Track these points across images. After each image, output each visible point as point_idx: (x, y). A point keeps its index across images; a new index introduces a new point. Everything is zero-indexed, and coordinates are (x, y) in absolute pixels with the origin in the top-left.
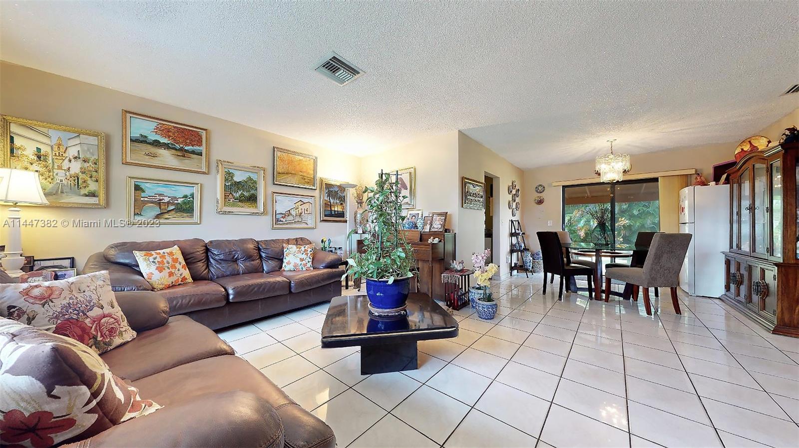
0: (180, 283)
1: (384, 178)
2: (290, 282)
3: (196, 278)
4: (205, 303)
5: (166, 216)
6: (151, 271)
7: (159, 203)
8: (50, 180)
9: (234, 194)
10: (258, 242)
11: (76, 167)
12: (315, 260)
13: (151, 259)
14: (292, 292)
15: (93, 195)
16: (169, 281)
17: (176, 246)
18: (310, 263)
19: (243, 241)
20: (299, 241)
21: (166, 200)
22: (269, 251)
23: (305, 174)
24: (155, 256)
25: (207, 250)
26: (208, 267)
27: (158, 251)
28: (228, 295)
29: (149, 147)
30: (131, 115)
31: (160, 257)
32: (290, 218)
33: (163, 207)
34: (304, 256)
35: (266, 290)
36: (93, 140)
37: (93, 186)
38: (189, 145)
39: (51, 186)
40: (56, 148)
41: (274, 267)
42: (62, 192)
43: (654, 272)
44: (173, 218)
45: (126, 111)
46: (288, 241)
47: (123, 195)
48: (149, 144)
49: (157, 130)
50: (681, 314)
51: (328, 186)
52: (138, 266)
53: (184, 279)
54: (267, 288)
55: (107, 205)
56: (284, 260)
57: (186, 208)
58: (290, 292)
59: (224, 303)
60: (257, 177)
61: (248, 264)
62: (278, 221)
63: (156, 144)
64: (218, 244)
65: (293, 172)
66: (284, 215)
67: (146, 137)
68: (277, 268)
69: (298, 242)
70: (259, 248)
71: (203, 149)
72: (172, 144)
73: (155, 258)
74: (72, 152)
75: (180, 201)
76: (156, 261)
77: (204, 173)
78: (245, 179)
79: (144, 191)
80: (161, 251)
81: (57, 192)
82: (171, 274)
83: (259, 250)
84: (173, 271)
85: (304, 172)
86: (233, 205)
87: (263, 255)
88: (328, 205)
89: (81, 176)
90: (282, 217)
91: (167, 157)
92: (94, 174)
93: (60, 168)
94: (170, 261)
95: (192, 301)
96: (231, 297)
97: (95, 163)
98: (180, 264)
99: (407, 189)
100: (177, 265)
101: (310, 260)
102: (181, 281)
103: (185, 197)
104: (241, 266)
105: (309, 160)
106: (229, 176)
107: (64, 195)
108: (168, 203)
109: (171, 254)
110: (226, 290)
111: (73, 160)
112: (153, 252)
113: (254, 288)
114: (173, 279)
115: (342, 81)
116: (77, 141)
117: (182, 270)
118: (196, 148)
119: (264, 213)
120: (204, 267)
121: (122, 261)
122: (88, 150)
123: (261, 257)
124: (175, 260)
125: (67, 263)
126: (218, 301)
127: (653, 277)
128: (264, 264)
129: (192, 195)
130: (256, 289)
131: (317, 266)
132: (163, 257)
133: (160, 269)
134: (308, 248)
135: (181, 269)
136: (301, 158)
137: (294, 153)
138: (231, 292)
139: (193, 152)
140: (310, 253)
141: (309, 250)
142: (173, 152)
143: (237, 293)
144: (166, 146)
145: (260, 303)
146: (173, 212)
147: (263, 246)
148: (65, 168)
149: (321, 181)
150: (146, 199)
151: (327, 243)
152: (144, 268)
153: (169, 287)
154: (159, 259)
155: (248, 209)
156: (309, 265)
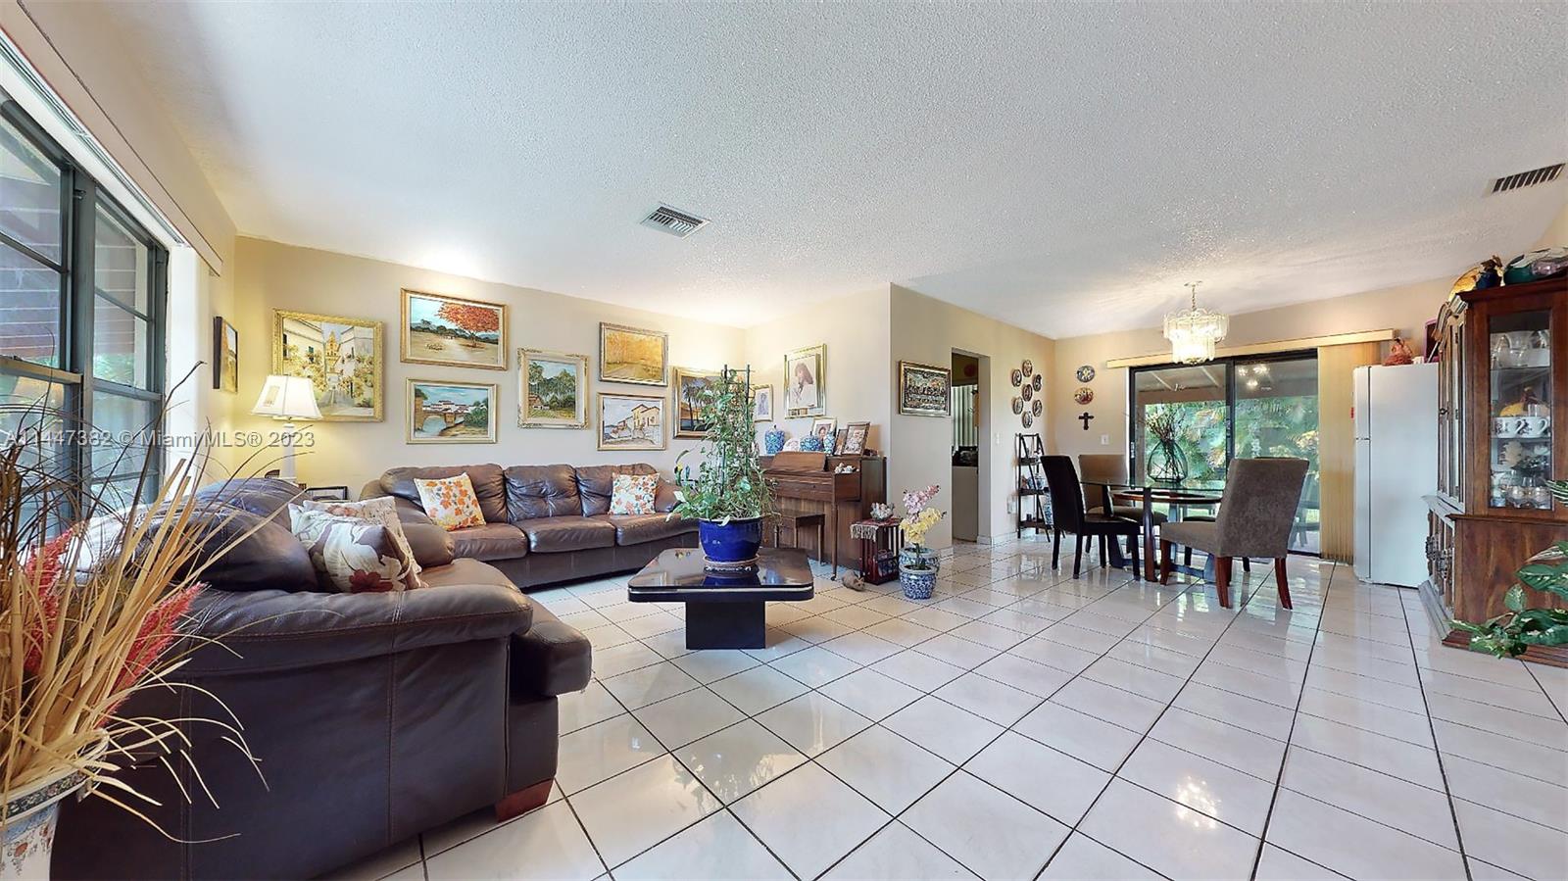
0: (469, 524)
1: (728, 375)
2: (616, 530)
3: (491, 519)
4: (499, 552)
5: (454, 431)
6: (434, 506)
7: (444, 414)
8: (322, 387)
9: (543, 398)
10: (575, 470)
11: (349, 369)
12: (659, 498)
13: (435, 489)
14: (618, 545)
15: (367, 405)
16: (456, 521)
17: (464, 474)
18: (651, 503)
19: (554, 468)
20: (638, 468)
21: (454, 409)
22: (591, 484)
23: (649, 363)
24: (439, 486)
25: (505, 481)
26: (505, 504)
27: (442, 480)
28: (529, 542)
29: (432, 336)
30: (413, 295)
31: (446, 488)
32: (626, 433)
33: (448, 420)
34: (642, 493)
35: (580, 538)
36: (368, 333)
37: (368, 394)
38: (480, 331)
39: (323, 394)
40: (328, 346)
41: (598, 508)
42: (335, 402)
43: (1233, 527)
44: (463, 434)
45: (405, 291)
46: (621, 470)
47: (402, 404)
48: (432, 332)
49: (441, 313)
50: (1291, 608)
51: (687, 380)
52: (419, 500)
53: (475, 519)
54: (582, 535)
55: (384, 419)
56: (613, 498)
57: (478, 420)
58: (617, 544)
59: (524, 553)
60: (575, 371)
61: (560, 502)
62: (606, 436)
63: (441, 331)
64: (520, 472)
65: (630, 360)
66: (616, 429)
67: (429, 323)
68: (602, 511)
69: (635, 470)
70: (577, 478)
71: (499, 333)
72: (460, 330)
73: (440, 490)
74: (346, 350)
75: (470, 410)
76: (440, 492)
77: (501, 369)
78: (558, 375)
79: (426, 398)
80: (447, 480)
81: (330, 402)
82: (458, 512)
83: (577, 481)
84: (461, 507)
85: (649, 359)
86: (543, 414)
87: (583, 489)
88: (686, 411)
89: (355, 380)
90: (614, 432)
91: (453, 348)
92: (369, 377)
93: (333, 370)
94: (458, 494)
95: (483, 547)
96: (533, 545)
97: (371, 363)
98: (469, 498)
99: (812, 383)
100: (466, 499)
101: (651, 499)
102: (472, 522)
103: (477, 404)
104: (551, 505)
105: (656, 340)
106: (536, 370)
107: (337, 406)
108: (456, 413)
109: (458, 484)
110: (526, 535)
111: (346, 361)
112: (437, 481)
113: (564, 535)
114: (462, 518)
115: (682, 234)
116: (350, 336)
117: (472, 507)
118: (491, 334)
119: (586, 425)
120: (501, 504)
121: (401, 492)
122: (363, 346)
123: (579, 492)
124: (464, 493)
125: (339, 493)
126: (515, 549)
127: (1233, 537)
128: (584, 504)
129: (486, 402)
130: (566, 536)
131: (660, 507)
132: (449, 488)
133: (446, 505)
134: (649, 480)
135: (470, 505)
136: (642, 337)
137: (631, 330)
138: (533, 538)
139: (487, 340)
140: (651, 488)
141: (651, 483)
142: (462, 340)
143: (541, 541)
144: (454, 334)
145: (573, 557)
146: (462, 426)
147: (583, 475)
148: (338, 370)
149: (676, 372)
150: (428, 409)
151: (684, 473)
152: (426, 503)
153: (456, 529)
154: (444, 491)
155: (562, 419)
156: (649, 506)
